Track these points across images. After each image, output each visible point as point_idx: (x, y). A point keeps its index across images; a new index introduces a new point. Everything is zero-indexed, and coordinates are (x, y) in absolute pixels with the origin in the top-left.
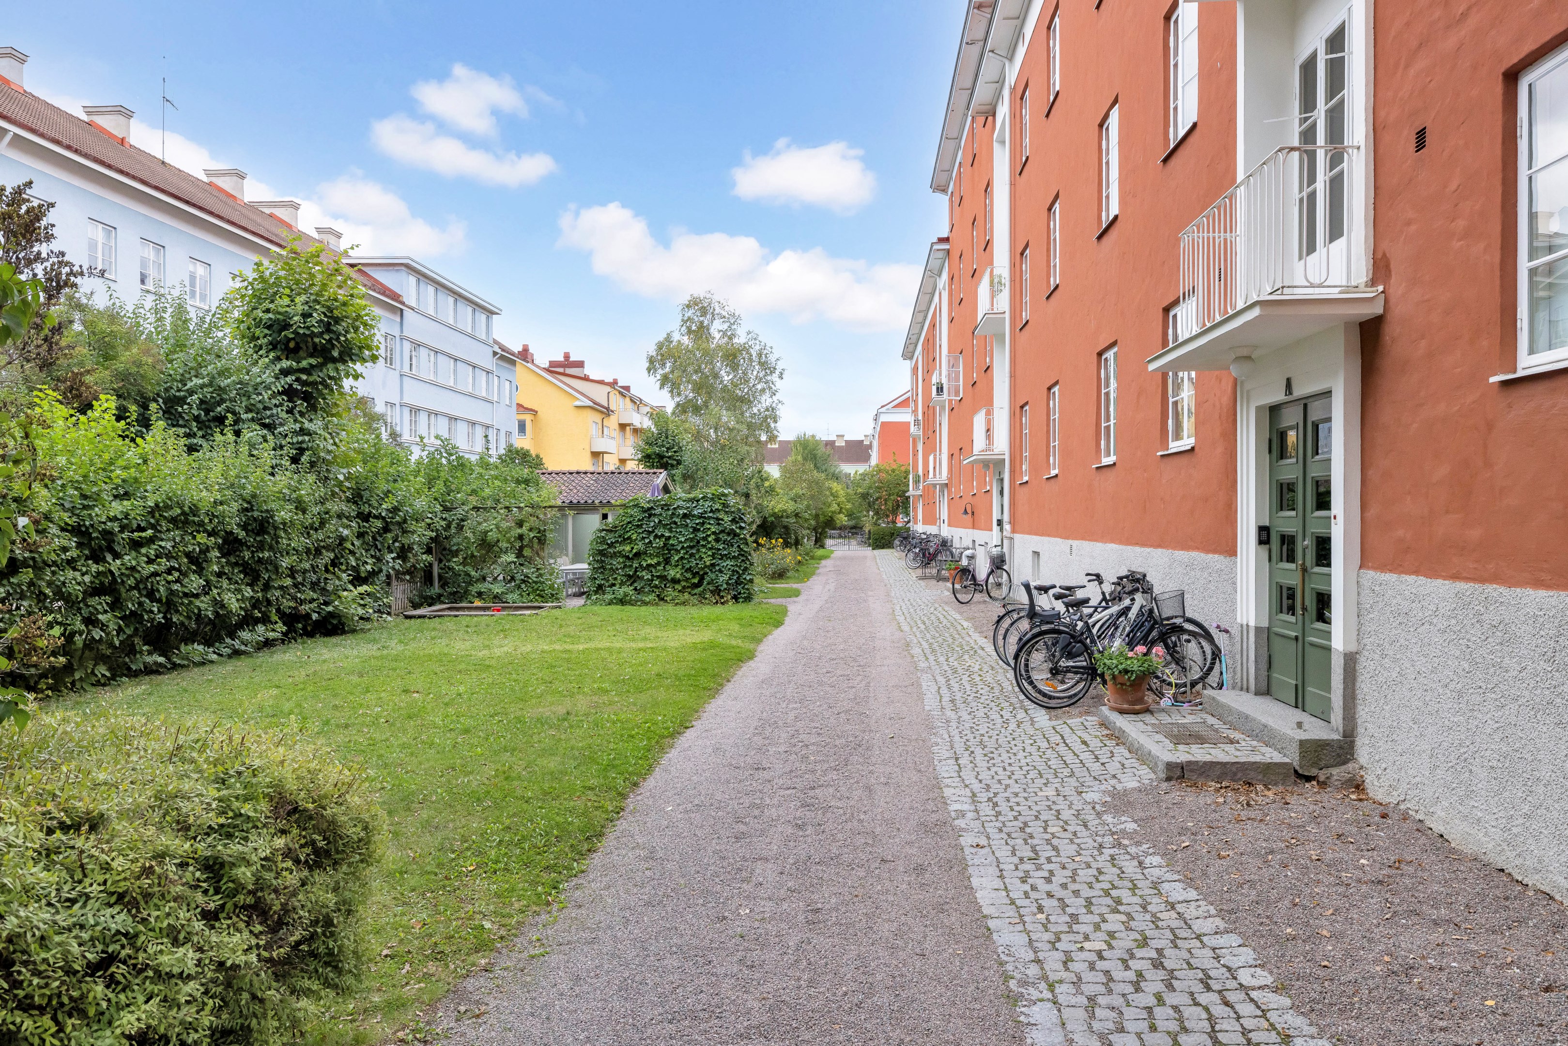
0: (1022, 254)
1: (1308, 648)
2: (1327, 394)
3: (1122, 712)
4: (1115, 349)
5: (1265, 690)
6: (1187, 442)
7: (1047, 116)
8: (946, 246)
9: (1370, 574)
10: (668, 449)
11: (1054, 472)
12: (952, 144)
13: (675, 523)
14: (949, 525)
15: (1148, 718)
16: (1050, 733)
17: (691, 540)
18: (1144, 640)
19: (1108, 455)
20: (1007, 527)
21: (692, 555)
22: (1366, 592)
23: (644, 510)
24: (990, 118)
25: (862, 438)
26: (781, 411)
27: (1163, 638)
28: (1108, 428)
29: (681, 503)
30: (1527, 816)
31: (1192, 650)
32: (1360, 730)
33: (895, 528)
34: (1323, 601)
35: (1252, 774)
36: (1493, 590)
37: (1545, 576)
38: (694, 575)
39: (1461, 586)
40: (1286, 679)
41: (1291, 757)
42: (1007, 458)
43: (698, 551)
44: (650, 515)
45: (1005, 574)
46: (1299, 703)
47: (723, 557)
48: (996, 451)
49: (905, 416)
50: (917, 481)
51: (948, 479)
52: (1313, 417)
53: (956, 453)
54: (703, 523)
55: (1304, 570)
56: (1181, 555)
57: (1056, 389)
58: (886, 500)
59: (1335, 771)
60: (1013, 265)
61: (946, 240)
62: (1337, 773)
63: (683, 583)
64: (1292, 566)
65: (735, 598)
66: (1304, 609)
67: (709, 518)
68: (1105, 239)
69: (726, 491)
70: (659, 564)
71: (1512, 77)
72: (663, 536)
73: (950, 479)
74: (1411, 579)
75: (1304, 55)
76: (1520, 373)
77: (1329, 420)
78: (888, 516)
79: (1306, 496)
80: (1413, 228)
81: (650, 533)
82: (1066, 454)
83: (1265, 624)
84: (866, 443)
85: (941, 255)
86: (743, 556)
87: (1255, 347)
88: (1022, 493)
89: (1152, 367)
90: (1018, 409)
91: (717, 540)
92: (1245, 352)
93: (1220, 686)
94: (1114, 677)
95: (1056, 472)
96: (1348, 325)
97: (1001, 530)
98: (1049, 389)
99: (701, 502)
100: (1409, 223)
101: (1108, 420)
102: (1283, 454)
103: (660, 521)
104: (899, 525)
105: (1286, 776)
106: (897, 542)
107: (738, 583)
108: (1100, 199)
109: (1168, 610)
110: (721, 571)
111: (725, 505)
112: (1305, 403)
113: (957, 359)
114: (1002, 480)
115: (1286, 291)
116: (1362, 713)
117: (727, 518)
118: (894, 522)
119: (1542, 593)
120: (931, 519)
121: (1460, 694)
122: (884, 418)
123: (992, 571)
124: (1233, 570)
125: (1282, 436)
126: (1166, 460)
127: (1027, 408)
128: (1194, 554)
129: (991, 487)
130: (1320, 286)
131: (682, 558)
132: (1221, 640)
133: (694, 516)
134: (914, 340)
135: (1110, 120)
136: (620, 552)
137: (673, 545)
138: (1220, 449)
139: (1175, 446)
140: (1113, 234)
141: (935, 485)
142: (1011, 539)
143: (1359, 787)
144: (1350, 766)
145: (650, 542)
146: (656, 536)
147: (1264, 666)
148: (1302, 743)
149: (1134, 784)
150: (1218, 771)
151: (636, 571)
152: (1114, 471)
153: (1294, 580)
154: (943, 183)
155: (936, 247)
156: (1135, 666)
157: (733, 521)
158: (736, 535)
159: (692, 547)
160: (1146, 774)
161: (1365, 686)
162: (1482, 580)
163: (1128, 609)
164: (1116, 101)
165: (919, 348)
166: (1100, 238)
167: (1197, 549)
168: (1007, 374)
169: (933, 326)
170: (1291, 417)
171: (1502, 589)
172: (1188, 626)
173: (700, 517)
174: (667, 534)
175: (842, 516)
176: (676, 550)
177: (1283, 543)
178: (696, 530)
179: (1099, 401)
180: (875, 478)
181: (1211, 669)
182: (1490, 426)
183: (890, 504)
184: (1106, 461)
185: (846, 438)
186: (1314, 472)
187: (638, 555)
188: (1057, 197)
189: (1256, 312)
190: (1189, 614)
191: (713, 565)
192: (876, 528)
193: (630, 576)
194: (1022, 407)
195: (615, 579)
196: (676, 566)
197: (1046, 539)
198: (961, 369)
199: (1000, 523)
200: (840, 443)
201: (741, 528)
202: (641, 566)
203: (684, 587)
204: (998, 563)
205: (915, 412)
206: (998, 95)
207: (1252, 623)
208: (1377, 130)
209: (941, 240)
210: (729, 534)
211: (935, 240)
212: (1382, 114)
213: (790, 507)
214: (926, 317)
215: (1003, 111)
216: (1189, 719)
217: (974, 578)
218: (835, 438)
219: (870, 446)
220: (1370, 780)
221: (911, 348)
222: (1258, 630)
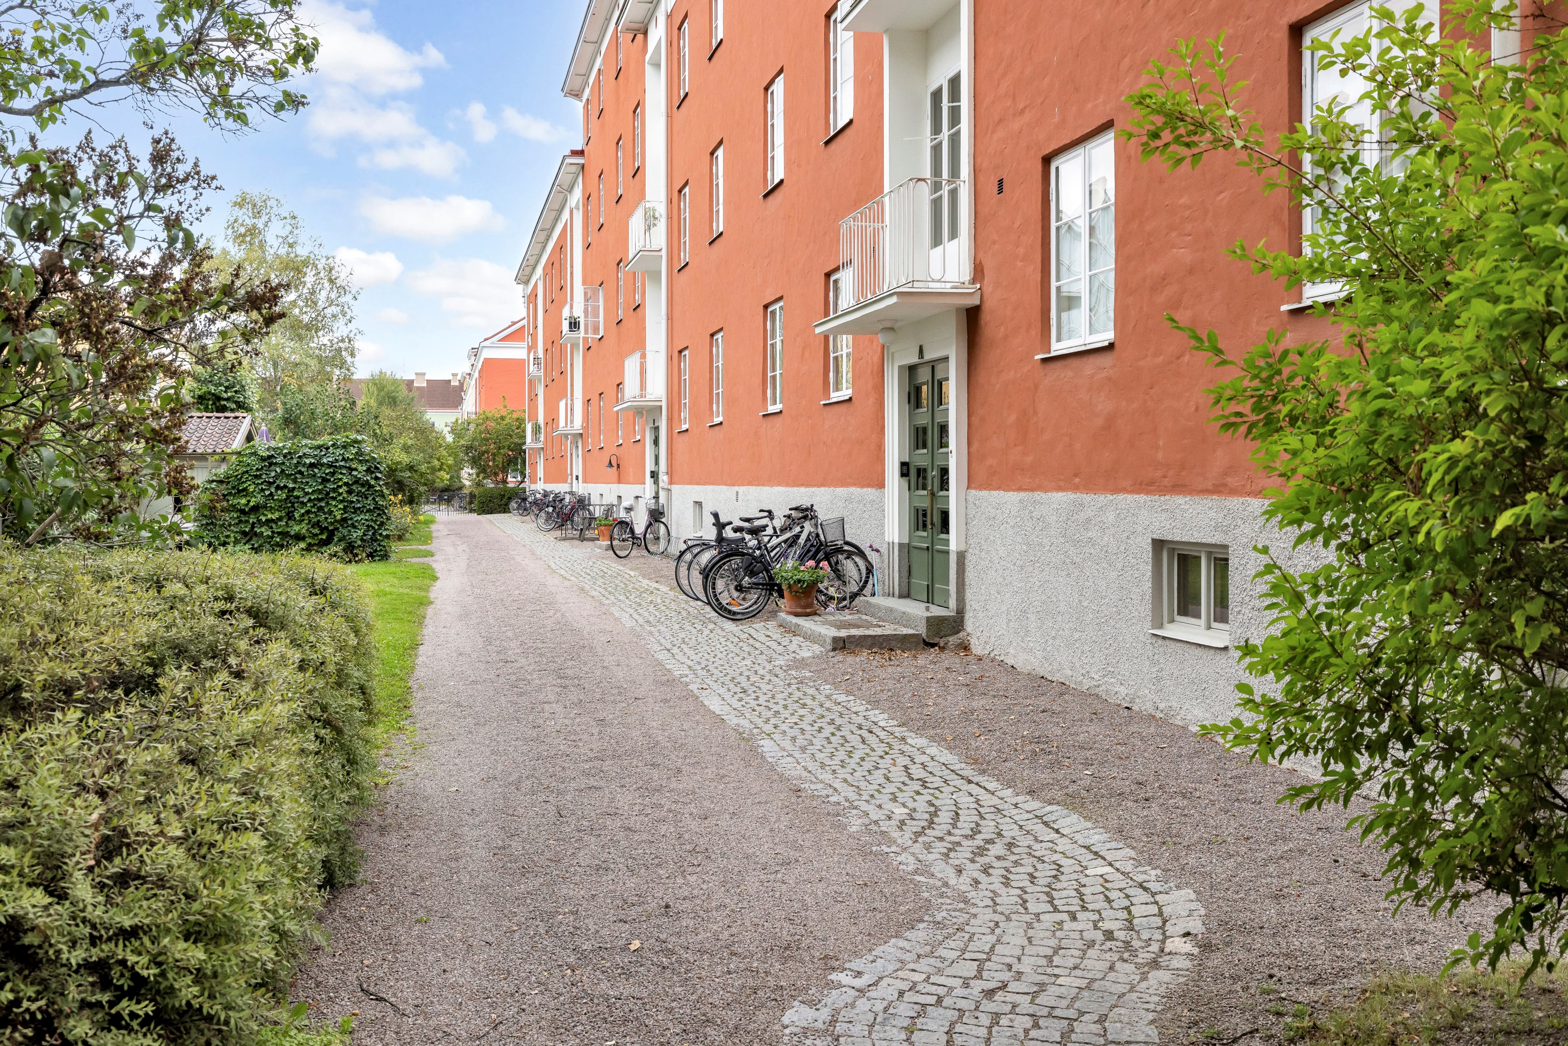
0: (680, 191)
1: (936, 555)
2: (946, 359)
3: (797, 615)
4: (781, 304)
5: (906, 594)
6: (845, 393)
7: (710, 59)
8: (580, 160)
9: (973, 492)
10: (227, 387)
11: (717, 420)
12: (591, 48)
13: (301, 472)
14: (585, 481)
15: (817, 618)
16: (740, 633)
17: (320, 491)
18: (813, 557)
19: (775, 403)
20: (663, 478)
21: (321, 509)
22: (971, 506)
23: (263, 459)
24: (640, 37)
25: (449, 377)
26: (359, 344)
27: (827, 558)
28: (774, 378)
29: (307, 450)
30: (1054, 638)
31: (851, 568)
32: (968, 607)
33: (506, 490)
34: (945, 516)
35: (893, 643)
36: (1038, 495)
37: (1062, 484)
38: (323, 530)
39: (1022, 494)
40: (920, 582)
41: (922, 630)
42: (664, 404)
43: (327, 504)
44: (271, 464)
45: (662, 527)
46: (930, 600)
47: (356, 510)
48: (652, 398)
49: (517, 352)
50: (537, 429)
51: (583, 428)
52: (938, 376)
53: (595, 398)
54: (333, 474)
55: (933, 494)
56: (841, 491)
57: (719, 336)
58: (494, 455)
59: (951, 639)
60: (670, 201)
61: (581, 153)
62: (953, 640)
63: (309, 540)
64: (925, 492)
65: (371, 556)
66: (932, 524)
67: (341, 467)
68: (771, 198)
69: (359, 438)
70: (280, 519)
71: (1047, 161)
72: (285, 487)
73: (585, 428)
74: (995, 493)
75: (933, 87)
76: (1053, 354)
77: (947, 379)
78: (496, 474)
79: (932, 436)
80: (997, 246)
81: (270, 484)
82: (731, 402)
83: (906, 541)
84: (455, 383)
85: (573, 169)
86: (380, 510)
87: (896, 321)
88: (681, 443)
89: (818, 330)
90: (676, 354)
91: (350, 492)
92: (888, 324)
93: (873, 595)
94: (790, 586)
95: (720, 419)
96: (958, 310)
97: (656, 482)
98: (712, 335)
99: (331, 450)
100: (994, 243)
101: (774, 370)
102: (918, 405)
103: (283, 471)
104: (511, 485)
105: (918, 644)
106: (513, 505)
107: (374, 539)
108: (766, 161)
109: (832, 536)
110: (354, 527)
111: (360, 453)
112: (933, 365)
113: (595, 293)
114: (657, 429)
115: (916, 284)
116: (969, 595)
117: (362, 468)
118: (505, 482)
119: (1060, 494)
120: (558, 473)
121: (1022, 567)
122: (487, 354)
123: (650, 524)
124: (882, 501)
125: (918, 390)
126: (828, 408)
127: (686, 352)
128: (852, 489)
129: (644, 436)
130: (939, 281)
131: (308, 512)
132: (872, 557)
133: (322, 465)
134: (532, 261)
135: (774, 87)
136: (233, 506)
137: (298, 497)
138: (871, 400)
139: (835, 396)
140: (778, 195)
141: (566, 436)
142: (669, 490)
143: (965, 647)
144: (961, 634)
145: (271, 494)
146: (278, 488)
147: (906, 574)
148: (928, 618)
149: (810, 654)
150: (869, 642)
151: (253, 527)
152: (780, 418)
153: (925, 504)
154: (577, 87)
155: (568, 161)
156: (806, 577)
157: (368, 470)
158: (371, 486)
159: (320, 500)
160: (817, 648)
161: (970, 574)
162: (1032, 490)
163: (797, 536)
164: (781, 71)
165: (539, 271)
166: (766, 196)
167: (854, 484)
168: (664, 317)
169: (560, 248)
170: (924, 375)
171: (1042, 495)
172: (846, 548)
173: (330, 466)
174: (291, 486)
175: (442, 473)
176: (303, 503)
177: (918, 475)
178: (325, 480)
179: (766, 353)
180: (482, 428)
181: (866, 582)
182: (1036, 387)
183: (499, 459)
184: (772, 409)
185: (427, 377)
186: (938, 419)
187: (256, 509)
188: (721, 143)
189: (894, 300)
190: (848, 539)
191: (344, 520)
192: (481, 489)
193: (245, 534)
194: (680, 352)
195: (228, 537)
196: (301, 521)
197: (709, 488)
198: (601, 303)
199: (654, 475)
200: (420, 383)
201: (377, 478)
202: (259, 521)
203: (310, 544)
204: (656, 515)
205: (532, 348)
206: (651, 15)
207: (896, 541)
208: (976, 171)
209: (575, 153)
210: (363, 486)
211: (568, 153)
212: (979, 161)
213: (404, 458)
214: (549, 237)
215: (658, 33)
216: (849, 617)
217: (632, 531)
218: (413, 377)
219: (461, 388)
220: (973, 641)
221: (528, 270)
222: (901, 545)
